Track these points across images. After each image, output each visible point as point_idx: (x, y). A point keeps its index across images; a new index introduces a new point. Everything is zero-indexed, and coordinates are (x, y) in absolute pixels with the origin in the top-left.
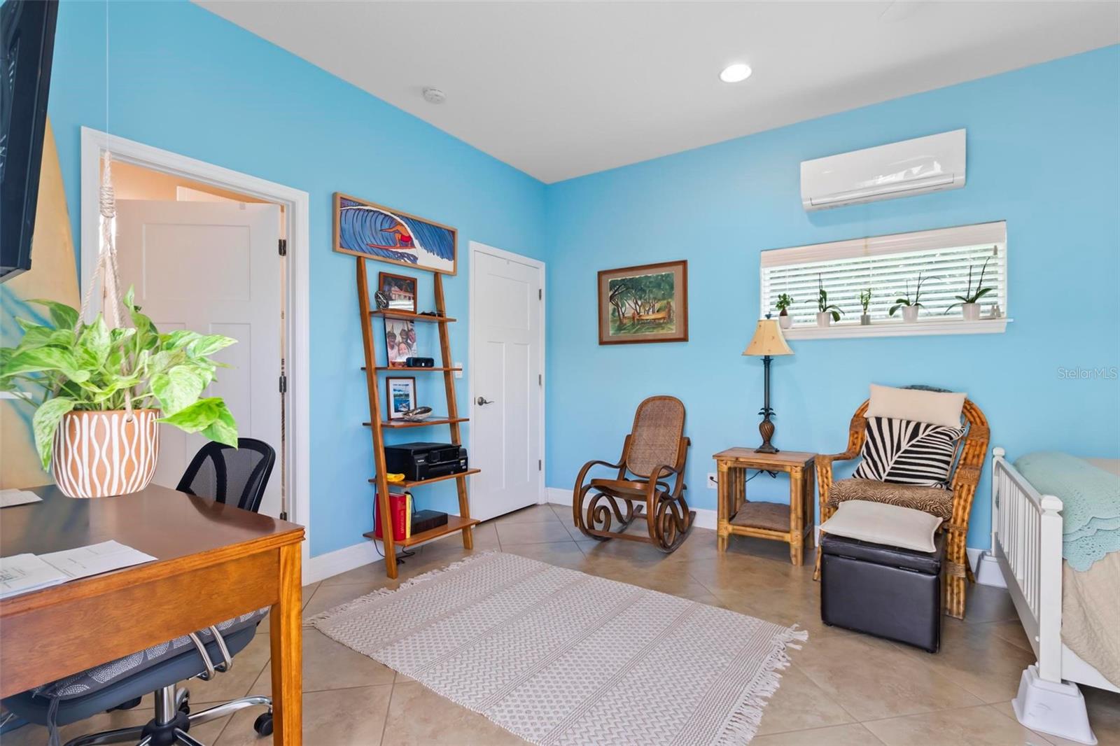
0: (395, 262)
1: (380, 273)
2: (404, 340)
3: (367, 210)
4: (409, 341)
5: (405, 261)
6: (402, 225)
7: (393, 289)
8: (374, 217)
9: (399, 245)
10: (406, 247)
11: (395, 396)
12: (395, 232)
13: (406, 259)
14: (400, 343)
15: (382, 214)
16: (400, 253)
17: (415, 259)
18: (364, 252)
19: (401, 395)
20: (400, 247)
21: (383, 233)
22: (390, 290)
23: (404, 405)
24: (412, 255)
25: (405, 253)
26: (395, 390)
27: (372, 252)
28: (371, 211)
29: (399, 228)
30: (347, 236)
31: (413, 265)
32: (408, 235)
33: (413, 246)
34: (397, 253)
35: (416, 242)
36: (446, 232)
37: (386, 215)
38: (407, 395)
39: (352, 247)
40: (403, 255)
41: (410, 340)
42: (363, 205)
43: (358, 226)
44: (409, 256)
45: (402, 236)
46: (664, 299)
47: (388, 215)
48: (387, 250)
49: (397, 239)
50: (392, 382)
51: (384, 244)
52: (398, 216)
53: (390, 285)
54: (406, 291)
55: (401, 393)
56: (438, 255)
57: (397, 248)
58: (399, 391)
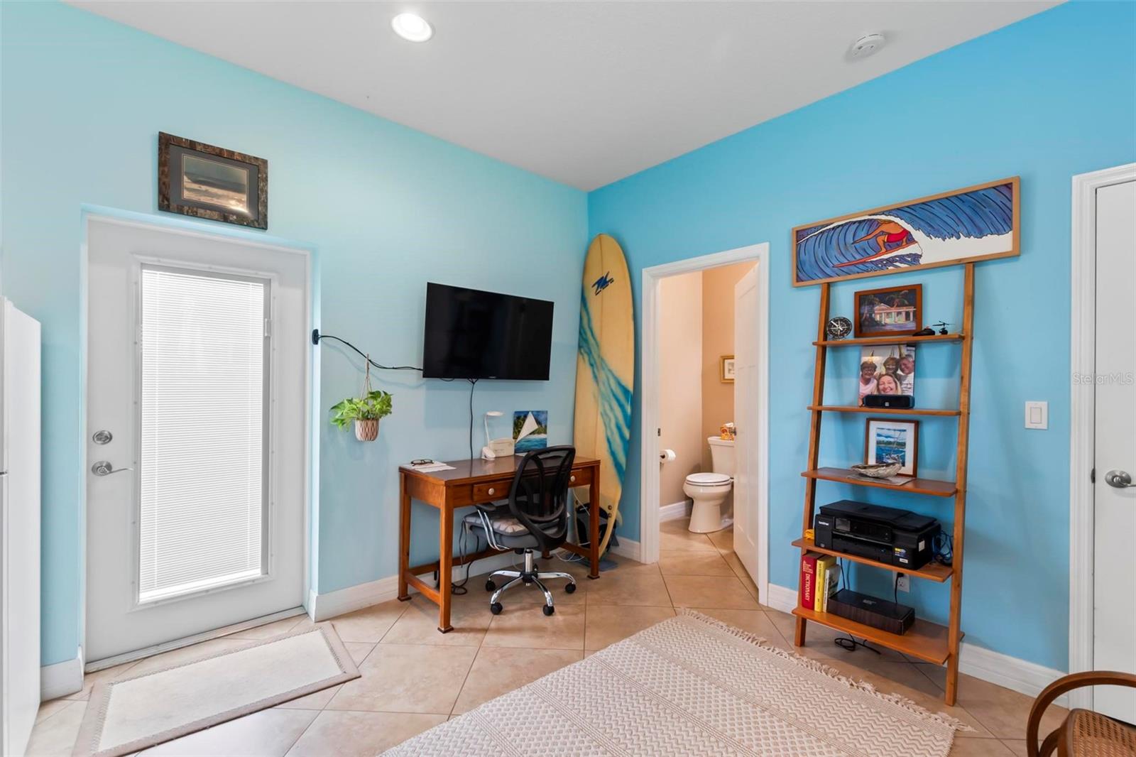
0: (879, 273)
1: (856, 293)
2: (891, 372)
3: (833, 228)
4: (899, 372)
5: (897, 267)
6: (890, 222)
7: (877, 308)
8: (844, 231)
9: (884, 250)
10: (899, 246)
11: (878, 443)
12: (876, 236)
13: (898, 264)
14: (881, 376)
15: (854, 223)
16: (887, 260)
17: (916, 257)
18: (831, 277)
19: (890, 443)
20: (887, 252)
21: (855, 244)
22: (871, 312)
23: (895, 456)
24: (909, 255)
25: (896, 256)
26: (879, 435)
27: (839, 272)
28: (839, 226)
29: (884, 228)
30: (807, 268)
31: (914, 267)
32: (901, 231)
33: (911, 241)
34: (881, 261)
35: (917, 235)
36: (993, 194)
37: (860, 222)
38: (903, 445)
39: (813, 276)
40: (891, 261)
41: (902, 371)
42: (827, 225)
43: (821, 252)
44: (902, 259)
45: (890, 235)
47: (864, 220)
48: (864, 263)
49: (881, 243)
50: (873, 425)
51: (858, 257)
52: (883, 213)
53: (872, 304)
54: (903, 305)
55: (892, 440)
56: (968, 235)
57: (883, 254)
58: (887, 437)
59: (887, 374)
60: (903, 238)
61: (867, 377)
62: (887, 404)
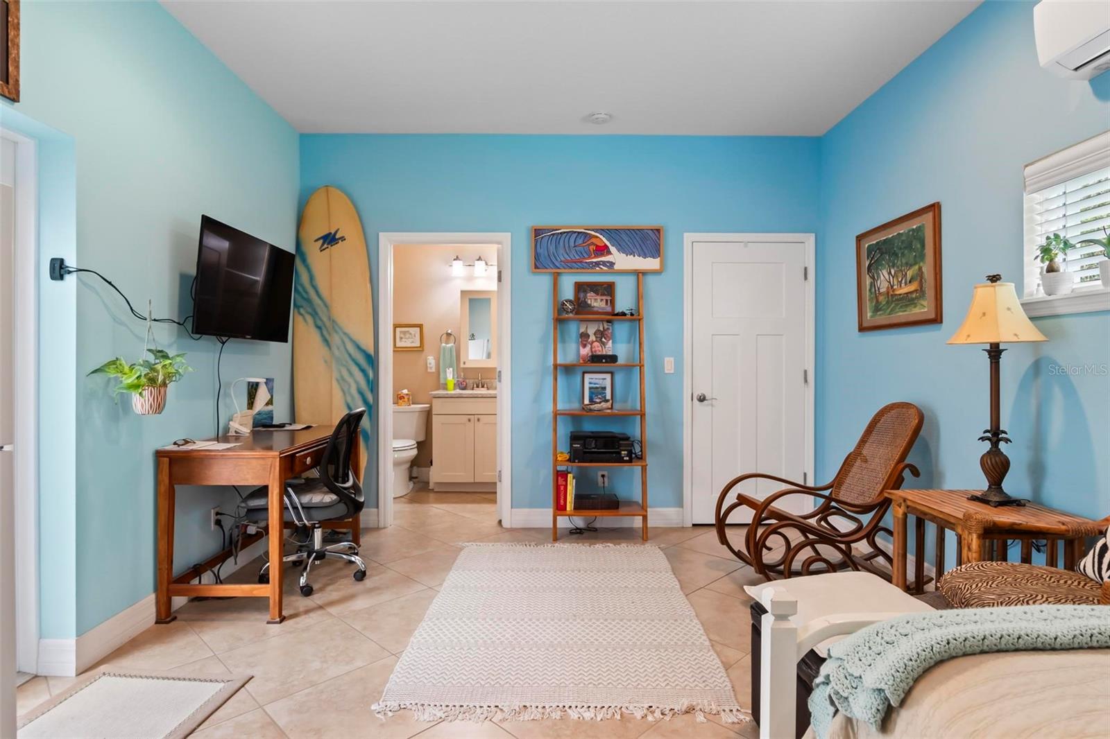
0: (589, 271)
1: (576, 283)
2: (598, 339)
3: (561, 233)
4: (603, 339)
5: (601, 268)
6: (597, 237)
7: (588, 295)
8: (568, 237)
9: (593, 255)
10: (602, 255)
11: (590, 388)
12: (589, 245)
13: (601, 266)
14: (593, 342)
15: (575, 232)
16: (595, 263)
17: (612, 264)
18: (559, 268)
19: (597, 388)
20: (595, 257)
21: (577, 248)
22: (585, 297)
23: (600, 396)
24: (608, 262)
25: (601, 261)
26: (590, 383)
27: (566, 266)
28: (565, 232)
29: (593, 240)
30: (542, 259)
31: (610, 271)
32: (603, 244)
33: (609, 253)
34: (592, 263)
35: (613, 249)
36: (650, 232)
37: (579, 233)
38: (604, 388)
39: (547, 266)
40: (597, 264)
41: (605, 338)
42: (557, 230)
43: (552, 248)
44: (604, 263)
45: (597, 246)
46: (915, 264)
47: (581, 232)
48: (581, 262)
49: (592, 250)
50: (587, 376)
51: (577, 257)
52: (593, 230)
53: (585, 292)
54: (603, 295)
55: (598, 386)
56: (639, 256)
57: (593, 258)
58: (595, 384)
59: (596, 341)
60: (603, 250)
61: (585, 342)
62: (604, 361)
